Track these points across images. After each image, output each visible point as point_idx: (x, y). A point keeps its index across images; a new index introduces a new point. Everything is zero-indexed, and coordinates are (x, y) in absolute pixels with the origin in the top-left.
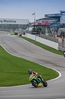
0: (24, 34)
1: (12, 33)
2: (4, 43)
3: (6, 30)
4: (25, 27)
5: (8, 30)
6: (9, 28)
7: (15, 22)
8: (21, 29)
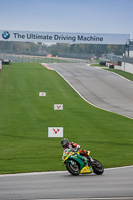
0: (120, 64)
1: (94, 62)
2: (79, 82)
3: (82, 55)
4: (121, 51)
5: (86, 55)
6: (89, 53)
7: (101, 39)
8: (113, 55)
